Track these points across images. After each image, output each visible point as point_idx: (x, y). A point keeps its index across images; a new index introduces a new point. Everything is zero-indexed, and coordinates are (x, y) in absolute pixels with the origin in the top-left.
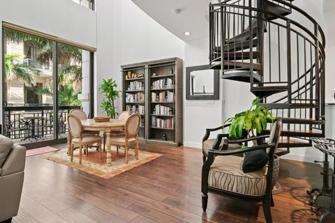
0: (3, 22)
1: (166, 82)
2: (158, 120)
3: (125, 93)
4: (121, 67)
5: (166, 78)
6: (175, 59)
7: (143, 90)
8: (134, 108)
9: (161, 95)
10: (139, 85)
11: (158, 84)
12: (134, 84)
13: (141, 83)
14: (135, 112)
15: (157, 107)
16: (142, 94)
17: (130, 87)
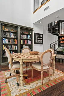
7: (16, 38)
8: (9, 46)
9: (26, 41)
10: (13, 35)
11: (24, 37)
12: (9, 34)
13: (14, 34)
14: (10, 49)
15: (24, 46)
16: (15, 40)
17: (6, 35)
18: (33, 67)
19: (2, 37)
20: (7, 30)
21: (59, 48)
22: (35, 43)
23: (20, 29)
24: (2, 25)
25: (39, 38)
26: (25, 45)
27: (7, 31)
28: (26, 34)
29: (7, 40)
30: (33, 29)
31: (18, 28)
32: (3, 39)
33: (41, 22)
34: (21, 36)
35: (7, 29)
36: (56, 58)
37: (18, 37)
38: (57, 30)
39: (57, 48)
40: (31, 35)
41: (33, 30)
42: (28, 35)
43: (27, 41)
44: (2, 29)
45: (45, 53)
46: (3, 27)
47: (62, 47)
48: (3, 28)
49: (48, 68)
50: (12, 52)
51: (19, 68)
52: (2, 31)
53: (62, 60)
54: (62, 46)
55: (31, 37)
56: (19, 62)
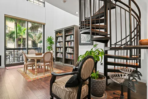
0: (5, 14)
1: (71, 37)
2: (68, 55)
3: (56, 42)
4: (55, 31)
5: (71, 35)
6: (74, 25)
9: (69, 43)
11: (68, 38)
13: (62, 38)
14: (60, 51)
15: (68, 49)
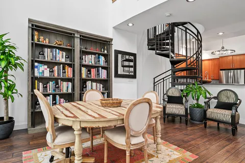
1: (99, 59)
7: (68, 62)
8: (51, 84)
9: (93, 71)
10: (61, 55)
11: (89, 60)
12: (52, 51)
13: (64, 53)
14: (55, 90)
15: (89, 83)
16: (67, 67)
17: (43, 54)
18: (107, 139)
19: (32, 61)
20: (46, 42)
21: (173, 89)
22: (117, 75)
23: (79, 40)
24: (33, 29)
25: (126, 63)
26: (93, 81)
27: (47, 44)
28: (94, 54)
29: (46, 67)
30: (112, 40)
31: (74, 37)
32: (36, 64)
33: (130, 25)
34: (81, 59)
35: (47, 39)
36: (167, 112)
37: (74, 61)
38: (168, 44)
39: (169, 89)
40: (107, 56)
41: (113, 43)
42: (99, 54)
43: (98, 71)
44: (33, 40)
45: (135, 105)
46: (36, 33)
47: (180, 86)
48: (36, 38)
49: (144, 140)
50: (58, 97)
51: (73, 144)
52: (32, 44)
53: (179, 118)
54: (181, 84)
55: (107, 60)
56: (71, 127)
